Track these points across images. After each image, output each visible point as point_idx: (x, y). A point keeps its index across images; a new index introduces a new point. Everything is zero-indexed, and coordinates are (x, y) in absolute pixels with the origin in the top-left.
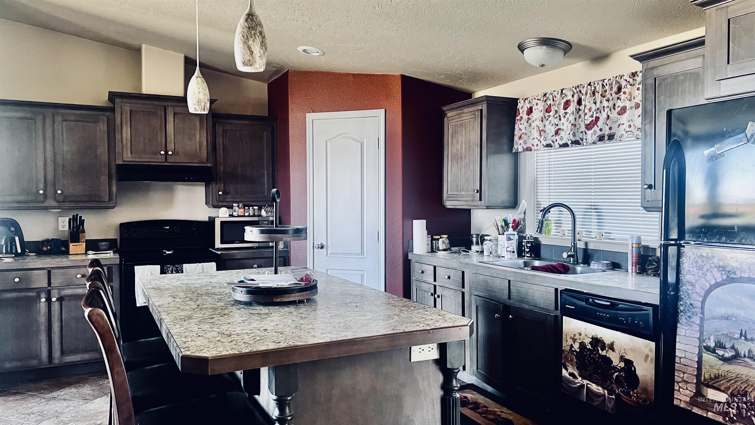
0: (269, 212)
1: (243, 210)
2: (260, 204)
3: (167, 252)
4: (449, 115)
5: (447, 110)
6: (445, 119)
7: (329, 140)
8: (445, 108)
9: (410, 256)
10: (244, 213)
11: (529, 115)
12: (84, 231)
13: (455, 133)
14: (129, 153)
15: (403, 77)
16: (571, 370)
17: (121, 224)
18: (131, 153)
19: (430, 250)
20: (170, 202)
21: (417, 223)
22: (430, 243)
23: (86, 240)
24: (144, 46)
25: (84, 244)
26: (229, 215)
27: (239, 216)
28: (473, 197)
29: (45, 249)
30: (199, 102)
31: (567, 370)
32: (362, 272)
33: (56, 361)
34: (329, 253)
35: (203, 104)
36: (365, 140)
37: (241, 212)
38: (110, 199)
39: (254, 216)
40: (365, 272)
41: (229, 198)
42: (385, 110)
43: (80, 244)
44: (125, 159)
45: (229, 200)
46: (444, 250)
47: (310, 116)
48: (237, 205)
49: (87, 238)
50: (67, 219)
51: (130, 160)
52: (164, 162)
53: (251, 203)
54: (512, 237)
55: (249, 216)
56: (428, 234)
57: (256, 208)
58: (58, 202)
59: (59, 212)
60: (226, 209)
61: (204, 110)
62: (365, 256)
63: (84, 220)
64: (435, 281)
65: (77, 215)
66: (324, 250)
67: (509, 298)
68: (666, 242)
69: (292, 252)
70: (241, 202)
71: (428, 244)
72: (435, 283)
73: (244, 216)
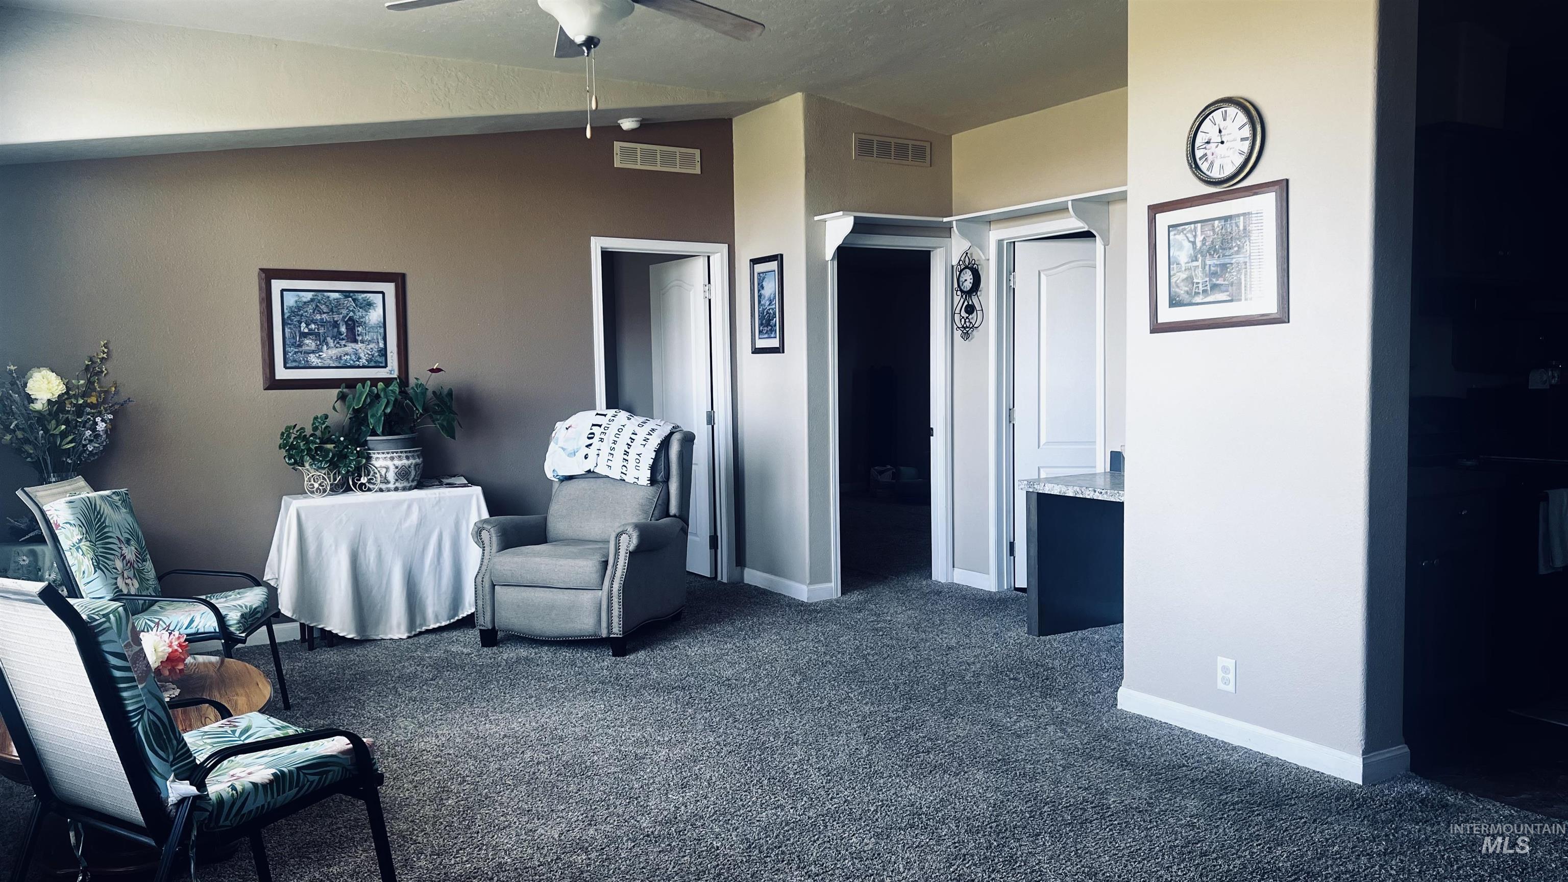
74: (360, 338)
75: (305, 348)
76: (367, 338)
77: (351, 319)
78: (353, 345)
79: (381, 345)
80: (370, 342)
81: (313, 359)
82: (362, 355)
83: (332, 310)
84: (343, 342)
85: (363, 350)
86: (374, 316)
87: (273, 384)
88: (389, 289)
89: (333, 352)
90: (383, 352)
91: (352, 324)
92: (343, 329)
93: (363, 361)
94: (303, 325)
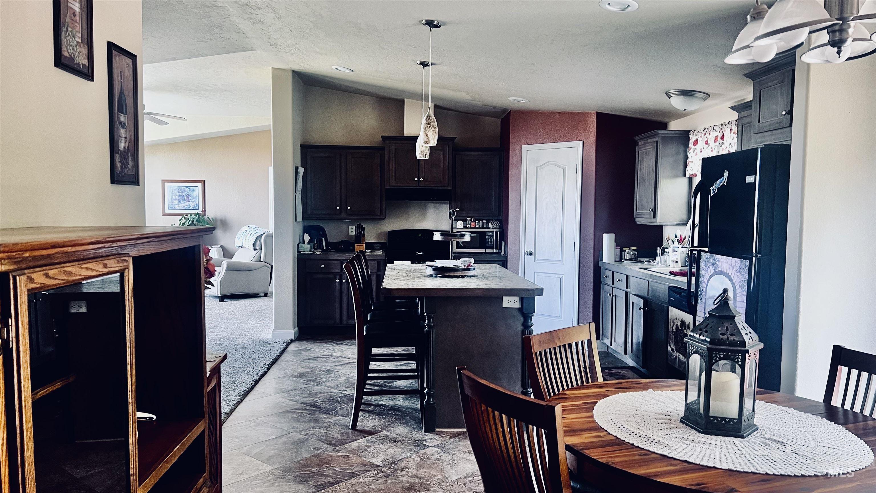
0: (494, 225)
1: (474, 223)
2: (488, 218)
3: (419, 253)
4: (640, 143)
5: (638, 140)
6: (637, 147)
7: (538, 167)
8: (636, 138)
9: (600, 264)
10: (475, 225)
11: (695, 146)
12: (364, 236)
13: (642, 159)
14: (394, 180)
15: (598, 113)
16: (672, 346)
17: (389, 232)
18: (395, 180)
19: (618, 259)
20: (423, 215)
21: (606, 236)
22: (618, 253)
23: (366, 242)
24: (405, 100)
25: (364, 245)
26: (464, 227)
27: (471, 228)
28: (650, 214)
29: (340, 247)
30: (422, 152)
31: (670, 346)
32: (561, 276)
33: (344, 322)
34: (536, 260)
35: (425, 154)
36: (567, 167)
37: (472, 224)
38: (381, 213)
39: (483, 227)
40: (564, 276)
41: (464, 213)
42: (583, 141)
43: (362, 244)
44: (391, 185)
45: (464, 215)
46: (629, 260)
47: (525, 148)
48: (470, 219)
49: (366, 241)
50: (354, 227)
51: (394, 185)
52: (417, 187)
53: (481, 218)
54: (676, 249)
55: (479, 228)
56: (616, 246)
57: (484, 221)
58: (348, 215)
59: (349, 222)
60: (462, 222)
61: (425, 157)
62: (564, 263)
63: (364, 228)
64: (613, 284)
65: (360, 224)
66: (532, 257)
67: (648, 296)
68: (692, 248)
69: (508, 258)
70: (473, 217)
71: (616, 255)
72: (613, 286)
73: (475, 228)
74: (190, 201)
75: (174, 203)
76: (193, 200)
77: (188, 195)
78: (189, 203)
79: (197, 203)
80: (194, 202)
81: (177, 207)
82: (191, 206)
83: (182, 192)
84: (185, 202)
85: (192, 204)
86: (195, 194)
87: (165, 214)
88: (200, 185)
89: (183, 205)
90: (198, 205)
91: (188, 196)
92: (186, 198)
93: (191, 208)
94: (174, 196)
